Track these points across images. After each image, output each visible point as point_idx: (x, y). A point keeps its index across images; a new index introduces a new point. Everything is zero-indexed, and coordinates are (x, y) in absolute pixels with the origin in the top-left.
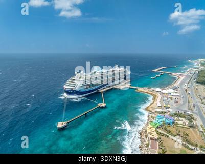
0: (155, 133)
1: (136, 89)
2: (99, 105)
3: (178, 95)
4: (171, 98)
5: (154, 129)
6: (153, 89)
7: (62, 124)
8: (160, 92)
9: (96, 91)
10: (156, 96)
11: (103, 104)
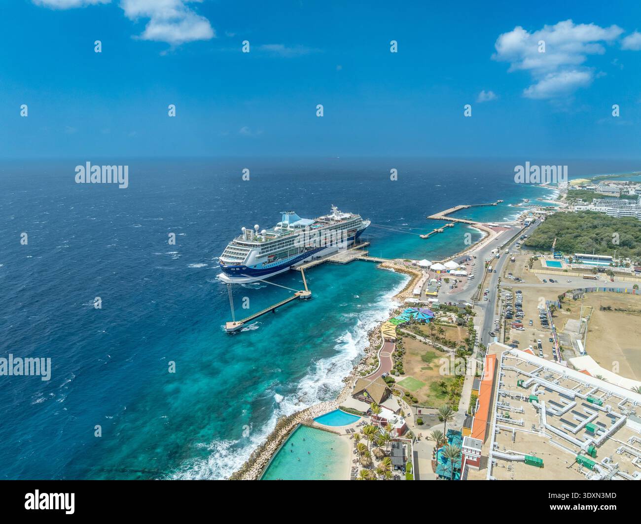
0: (394, 331)
1: (378, 262)
2: (298, 294)
3: (464, 273)
4: (447, 281)
5: (394, 327)
6: (414, 262)
7: (235, 324)
8: (429, 267)
9: (288, 269)
10: (416, 276)
11: (306, 293)
